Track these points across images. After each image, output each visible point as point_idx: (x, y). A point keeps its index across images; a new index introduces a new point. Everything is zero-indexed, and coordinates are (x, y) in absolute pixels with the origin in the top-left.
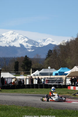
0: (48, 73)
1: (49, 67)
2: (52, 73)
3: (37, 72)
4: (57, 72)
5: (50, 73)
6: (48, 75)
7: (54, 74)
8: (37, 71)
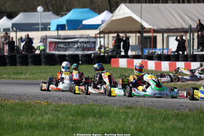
0: (38, 24)
1: (40, 9)
2: (49, 24)
3: (4, 23)
4: (62, 20)
5: (42, 24)
6: (37, 30)
7: (53, 27)
8: (5, 18)
